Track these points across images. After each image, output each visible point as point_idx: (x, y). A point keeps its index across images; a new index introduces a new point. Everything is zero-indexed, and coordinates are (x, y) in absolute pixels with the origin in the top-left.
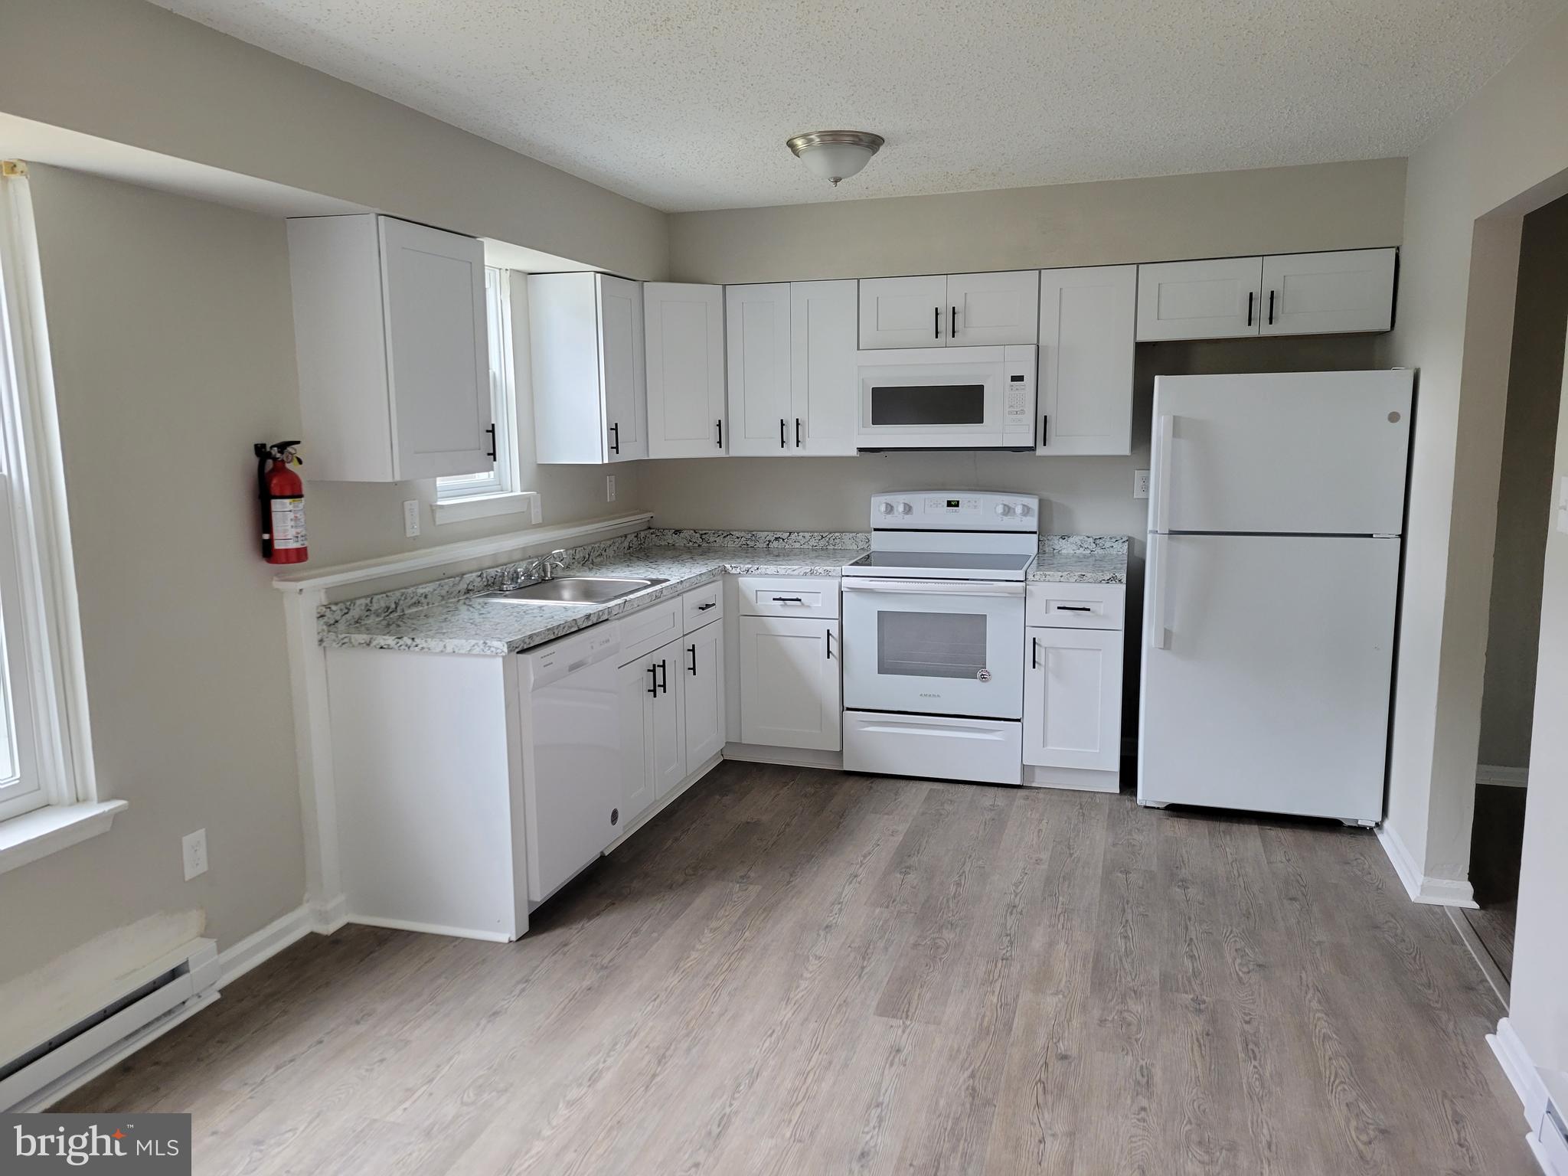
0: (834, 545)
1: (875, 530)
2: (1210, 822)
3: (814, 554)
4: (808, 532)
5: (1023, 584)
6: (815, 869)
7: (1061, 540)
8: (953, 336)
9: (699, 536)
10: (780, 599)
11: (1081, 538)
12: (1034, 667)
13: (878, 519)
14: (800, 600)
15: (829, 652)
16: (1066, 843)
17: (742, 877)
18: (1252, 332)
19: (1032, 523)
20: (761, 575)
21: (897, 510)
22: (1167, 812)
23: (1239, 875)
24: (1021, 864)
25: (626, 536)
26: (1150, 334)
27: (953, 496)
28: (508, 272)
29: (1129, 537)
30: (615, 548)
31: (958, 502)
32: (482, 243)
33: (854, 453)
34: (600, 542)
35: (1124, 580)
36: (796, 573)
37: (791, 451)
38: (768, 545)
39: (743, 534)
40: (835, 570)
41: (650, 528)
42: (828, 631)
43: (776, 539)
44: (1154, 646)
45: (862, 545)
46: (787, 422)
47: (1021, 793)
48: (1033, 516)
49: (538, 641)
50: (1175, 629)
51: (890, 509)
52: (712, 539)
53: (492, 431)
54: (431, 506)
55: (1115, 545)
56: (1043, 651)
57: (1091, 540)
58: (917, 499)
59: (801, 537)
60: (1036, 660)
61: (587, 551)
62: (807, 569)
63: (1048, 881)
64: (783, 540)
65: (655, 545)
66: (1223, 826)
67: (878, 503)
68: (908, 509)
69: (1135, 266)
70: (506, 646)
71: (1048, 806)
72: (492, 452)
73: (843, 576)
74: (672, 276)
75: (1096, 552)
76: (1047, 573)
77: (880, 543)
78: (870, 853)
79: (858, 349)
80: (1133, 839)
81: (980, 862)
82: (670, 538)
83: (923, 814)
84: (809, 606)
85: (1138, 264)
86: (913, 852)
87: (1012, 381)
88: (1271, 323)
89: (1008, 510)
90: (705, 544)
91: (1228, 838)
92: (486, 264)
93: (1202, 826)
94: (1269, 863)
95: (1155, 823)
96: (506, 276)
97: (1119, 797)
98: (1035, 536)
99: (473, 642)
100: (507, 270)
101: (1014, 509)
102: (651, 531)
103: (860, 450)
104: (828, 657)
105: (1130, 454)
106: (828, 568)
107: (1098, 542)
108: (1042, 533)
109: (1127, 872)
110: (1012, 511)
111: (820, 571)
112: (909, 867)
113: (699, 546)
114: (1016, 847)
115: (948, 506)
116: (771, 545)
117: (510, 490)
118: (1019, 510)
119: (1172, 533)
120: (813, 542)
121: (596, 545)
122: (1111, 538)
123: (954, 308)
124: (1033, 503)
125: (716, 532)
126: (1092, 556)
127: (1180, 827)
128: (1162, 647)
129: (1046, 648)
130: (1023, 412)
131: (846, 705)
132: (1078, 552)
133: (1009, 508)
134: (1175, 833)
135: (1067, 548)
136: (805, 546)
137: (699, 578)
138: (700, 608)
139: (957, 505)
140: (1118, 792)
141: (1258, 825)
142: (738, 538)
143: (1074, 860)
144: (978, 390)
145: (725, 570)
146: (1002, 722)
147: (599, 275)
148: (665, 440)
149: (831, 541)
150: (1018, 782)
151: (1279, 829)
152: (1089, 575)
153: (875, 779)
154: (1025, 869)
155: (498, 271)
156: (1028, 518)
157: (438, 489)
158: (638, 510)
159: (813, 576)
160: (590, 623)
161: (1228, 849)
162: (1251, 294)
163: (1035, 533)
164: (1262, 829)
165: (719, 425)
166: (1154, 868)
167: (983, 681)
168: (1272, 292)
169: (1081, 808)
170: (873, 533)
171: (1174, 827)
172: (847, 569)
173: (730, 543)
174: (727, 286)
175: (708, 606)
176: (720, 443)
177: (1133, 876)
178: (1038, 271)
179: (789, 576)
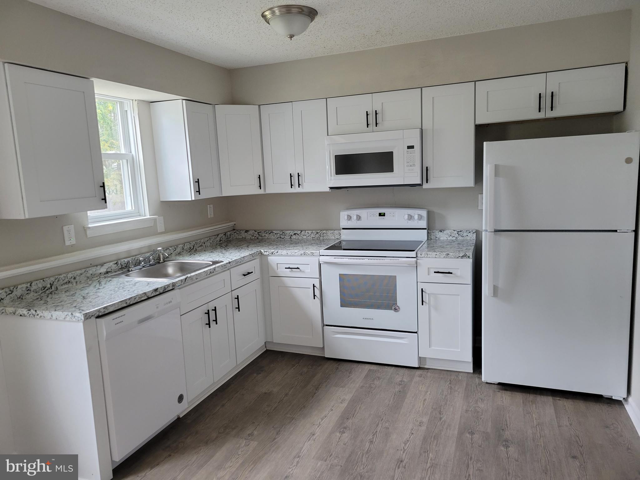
0: (323, 237)
1: (343, 229)
2: (524, 394)
3: (313, 242)
4: (310, 230)
5: (415, 259)
6: (292, 429)
7: (440, 232)
8: (376, 126)
9: (257, 233)
10: (289, 268)
11: (451, 231)
12: (423, 305)
13: (344, 223)
14: (299, 269)
15: (314, 296)
16: (439, 409)
17: (249, 435)
18: (541, 116)
19: (424, 224)
20: (279, 255)
21: (353, 219)
22: (499, 386)
23: (541, 437)
24: (410, 426)
25: (218, 235)
26: (482, 120)
27: (382, 211)
28: (137, 101)
29: (476, 230)
30: (211, 242)
31: (385, 213)
32: (93, 81)
33: (328, 190)
34: (201, 239)
35: (471, 256)
36: (296, 254)
37: (296, 190)
38: (291, 237)
39: (278, 232)
40: (316, 252)
41: (234, 230)
42: (314, 285)
43: (295, 234)
44: (488, 295)
45: (337, 237)
46: (294, 175)
47: (418, 372)
48: (424, 220)
49: (111, 309)
50: (500, 285)
51: (349, 218)
52: (263, 235)
53: (103, 186)
54: (84, 227)
55: (469, 234)
56: (427, 295)
57: (456, 232)
58: (363, 213)
59: (306, 233)
60: (424, 300)
61: (192, 244)
62: (302, 252)
63: (425, 440)
64: (298, 234)
65: (236, 238)
66: (531, 397)
67: (344, 215)
68: (359, 218)
69: (474, 82)
70: (83, 316)
71: (432, 382)
72: (104, 198)
73: (321, 256)
74: (234, 101)
75: (459, 239)
76: (428, 253)
77: (346, 236)
78: (326, 417)
79: (328, 135)
80: (478, 407)
81: (387, 424)
82: (244, 235)
83: (362, 387)
84: (304, 272)
85: (475, 81)
86: (350, 416)
87: (408, 149)
88: (552, 110)
89: (410, 217)
90: (260, 238)
91: (534, 405)
92: (95, 92)
93: (519, 397)
94: (559, 426)
95: (492, 395)
96: (135, 103)
97: (472, 375)
98: (426, 231)
99: (66, 313)
100: (136, 100)
101: (414, 217)
102: (234, 231)
103: (331, 188)
104: (314, 299)
105: (474, 186)
106: (313, 251)
107: (459, 233)
108: (429, 229)
109: (472, 433)
110: (413, 218)
111: (308, 253)
112: (345, 428)
113: (258, 238)
114: (410, 412)
115: (379, 216)
116: (292, 238)
117: (144, 215)
118: (416, 217)
119: (496, 231)
120: (313, 236)
121: (198, 241)
122: (467, 231)
123: (376, 111)
124: (424, 213)
125: (265, 231)
126: (457, 240)
127: (506, 397)
128: (493, 296)
129: (429, 294)
130: (414, 165)
131: (325, 323)
132: (449, 238)
133: (411, 216)
134: (503, 402)
135: (443, 237)
136: (309, 238)
137: (242, 259)
138: (243, 275)
139: (384, 215)
140: (472, 372)
141: (552, 396)
142: (276, 234)
143: (442, 423)
144: (390, 154)
145: (261, 253)
146: (407, 333)
147: (185, 101)
148: (231, 186)
149: (322, 235)
150: (417, 366)
151: (565, 399)
152: (451, 254)
153: (341, 362)
154: (412, 430)
155: (131, 101)
156: (421, 221)
157: (89, 218)
158: (228, 221)
159: (305, 256)
160: (158, 293)
161: (534, 415)
162: (540, 94)
163: (426, 229)
164: (554, 399)
165: (259, 178)
166: (489, 430)
167: (395, 311)
168: (552, 93)
169: (450, 384)
170: (342, 230)
171: (502, 397)
172: (323, 252)
173: (272, 237)
174: (261, 106)
175: (249, 273)
176: (260, 186)
177: (476, 436)
178: (420, 89)
179: (293, 256)
